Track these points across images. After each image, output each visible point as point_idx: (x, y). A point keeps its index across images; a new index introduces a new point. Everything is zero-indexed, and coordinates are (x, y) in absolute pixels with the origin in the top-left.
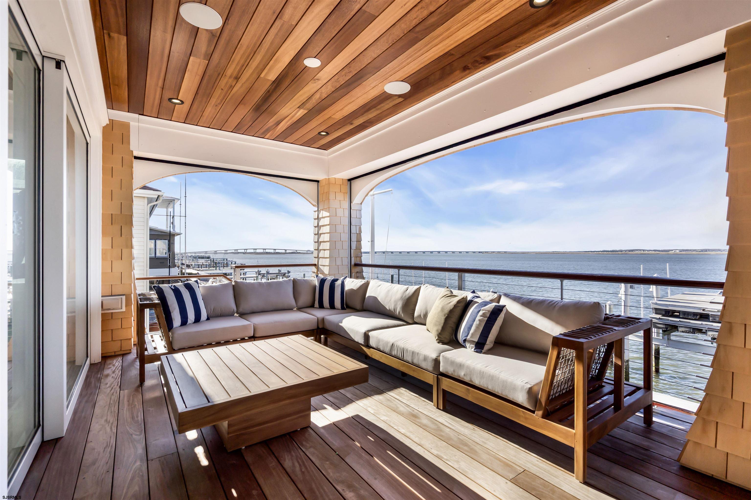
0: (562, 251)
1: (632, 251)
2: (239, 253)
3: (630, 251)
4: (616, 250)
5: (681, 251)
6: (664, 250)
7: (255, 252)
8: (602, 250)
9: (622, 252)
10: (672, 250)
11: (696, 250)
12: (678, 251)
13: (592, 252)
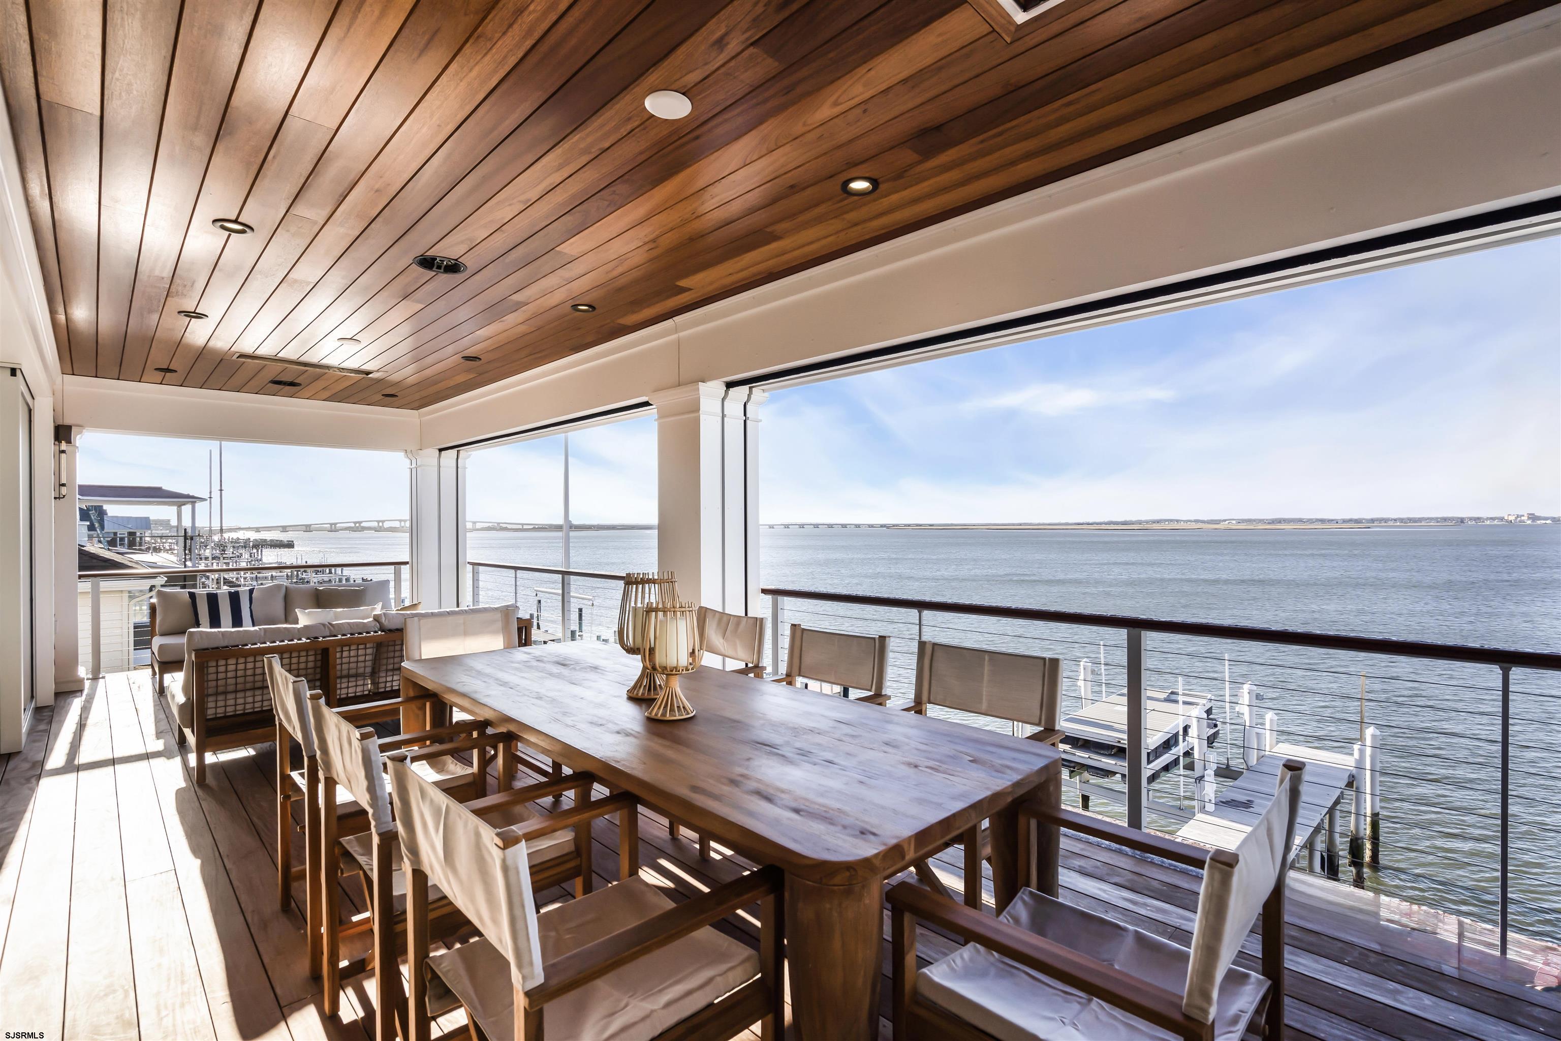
0: (1037, 522)
1: (1158, 522)
2: (364, 529)
3: (1154, 522)
4: (1131, 521)
5: (1240, 522)
6: (1212, 520)
7: (403, 527)
8: (1106, 520)
9: (1140, 524)
10: (1225, 520)
11: (1263, 520)
12: (1234, 522)
13: (1088, 524)
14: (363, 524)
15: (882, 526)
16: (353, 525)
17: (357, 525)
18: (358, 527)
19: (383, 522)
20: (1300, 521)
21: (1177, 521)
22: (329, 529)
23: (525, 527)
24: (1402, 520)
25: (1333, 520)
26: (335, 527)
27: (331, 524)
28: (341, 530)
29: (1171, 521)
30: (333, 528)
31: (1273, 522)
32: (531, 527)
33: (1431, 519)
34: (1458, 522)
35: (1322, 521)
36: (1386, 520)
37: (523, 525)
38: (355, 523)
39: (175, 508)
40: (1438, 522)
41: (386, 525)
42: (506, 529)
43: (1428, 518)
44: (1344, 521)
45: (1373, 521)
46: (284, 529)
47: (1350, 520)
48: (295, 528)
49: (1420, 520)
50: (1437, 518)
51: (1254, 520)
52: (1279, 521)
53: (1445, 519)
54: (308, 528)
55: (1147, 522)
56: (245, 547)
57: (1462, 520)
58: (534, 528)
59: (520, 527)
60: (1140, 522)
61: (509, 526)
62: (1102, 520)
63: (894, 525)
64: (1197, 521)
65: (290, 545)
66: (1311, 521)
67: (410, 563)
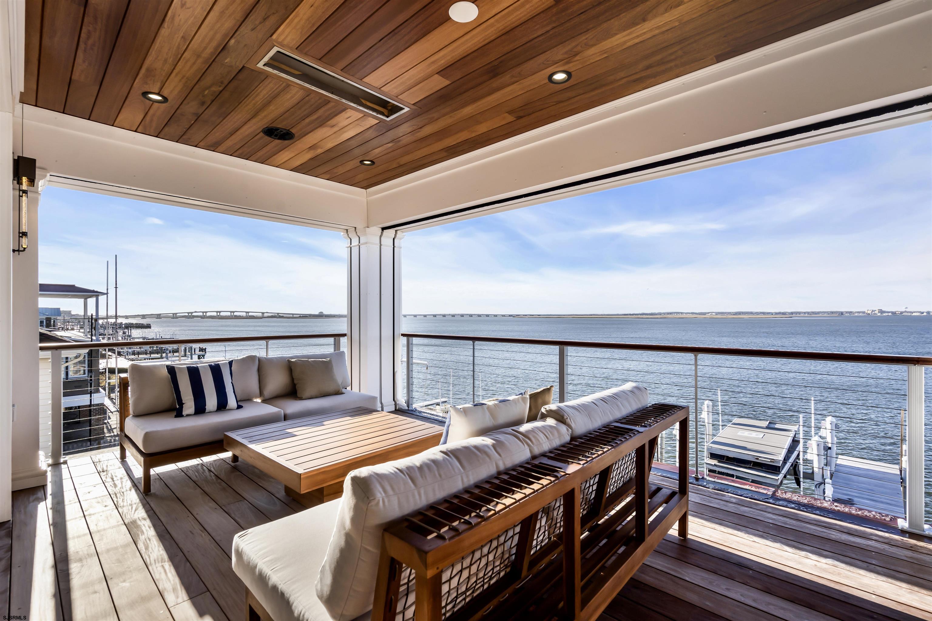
0: (600, 313)
1: (671, 313)
3: (668, 314)
5: (717, 313)
7: (218, 316)
8: (641, 312)
9: (660, 315)
10: (709, 313)
13: (630, 315)
14: (194, 314)
15: (510, 316)
16: (187, 314)
17: (190, 314)
18: (190, 316)
19: (206, 312)
20: (751, 313)
21: (682, 313)
22: (172, 317)
23: (294, 316)
24: (808, 313)
25: (770, 313)
26: (176, 315)
27: (173, 314)
28: (180, 317)
29: (678, 313)
30: (175, 316)
31: (736, 313)
32: (298, 316)
33: (825, 312)
34: (839, 314)
35: (764, 313)
36: (800, 313)
37: (293, 314)
38: (188, 313)
39: (82, 300)
40: (828, 314)
41: (208, 314)
42: (282, 317)
43: (823, 312)
44: (776, 314)
45: (792, 313)
46: (144, 317)
47: (780, 313)
48: (151, 316)
49: (818, 313)
50: (828, 312)
51: (725, 313)
52: (740, 313)
53: (832, 313)
54: (159, 316)
55: (664, 314)
56: (120, 328)
57: (842, 313)
58: (300, 317)
59: (292, 316)
60: (660, 314)
61: (285, 316)
62: (638, 313)
63: (517, 315)
64: (693, 313)
65: (148, 326)
66: (757, 313)
67: (349, 334)
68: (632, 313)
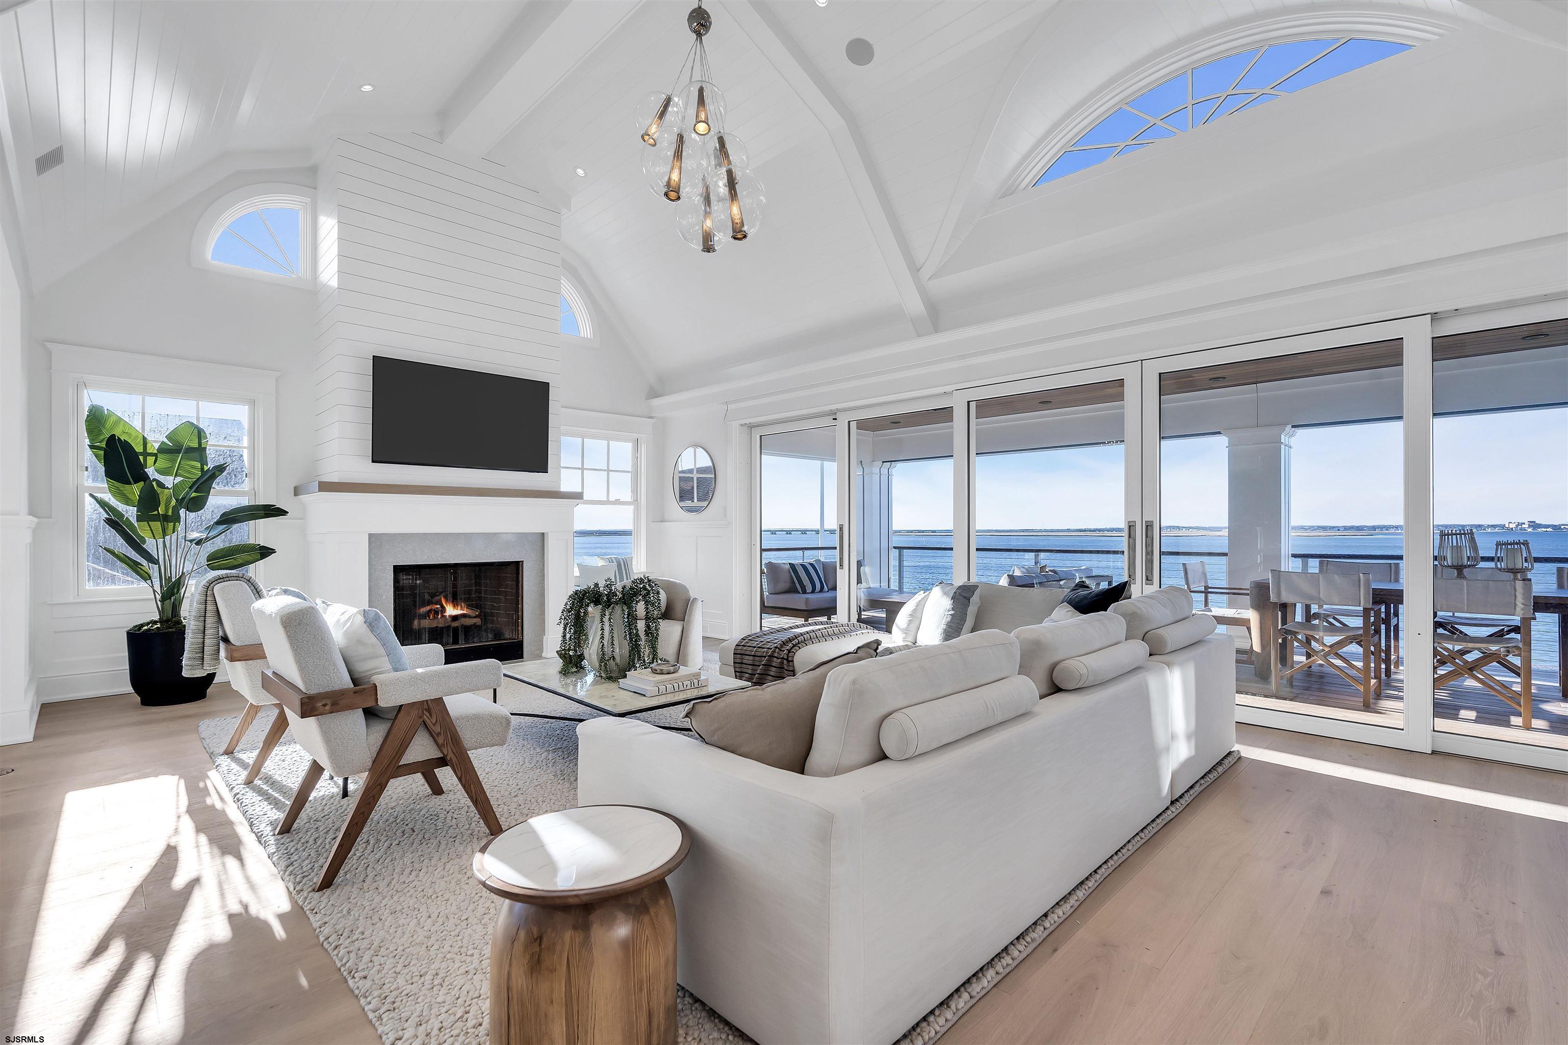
68: (1093, 527)
